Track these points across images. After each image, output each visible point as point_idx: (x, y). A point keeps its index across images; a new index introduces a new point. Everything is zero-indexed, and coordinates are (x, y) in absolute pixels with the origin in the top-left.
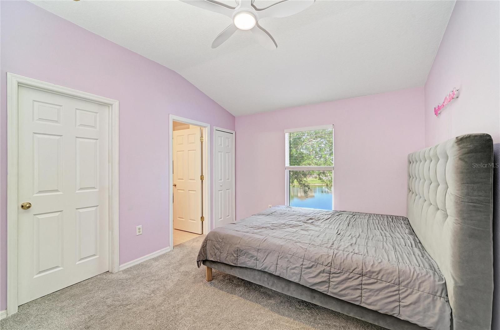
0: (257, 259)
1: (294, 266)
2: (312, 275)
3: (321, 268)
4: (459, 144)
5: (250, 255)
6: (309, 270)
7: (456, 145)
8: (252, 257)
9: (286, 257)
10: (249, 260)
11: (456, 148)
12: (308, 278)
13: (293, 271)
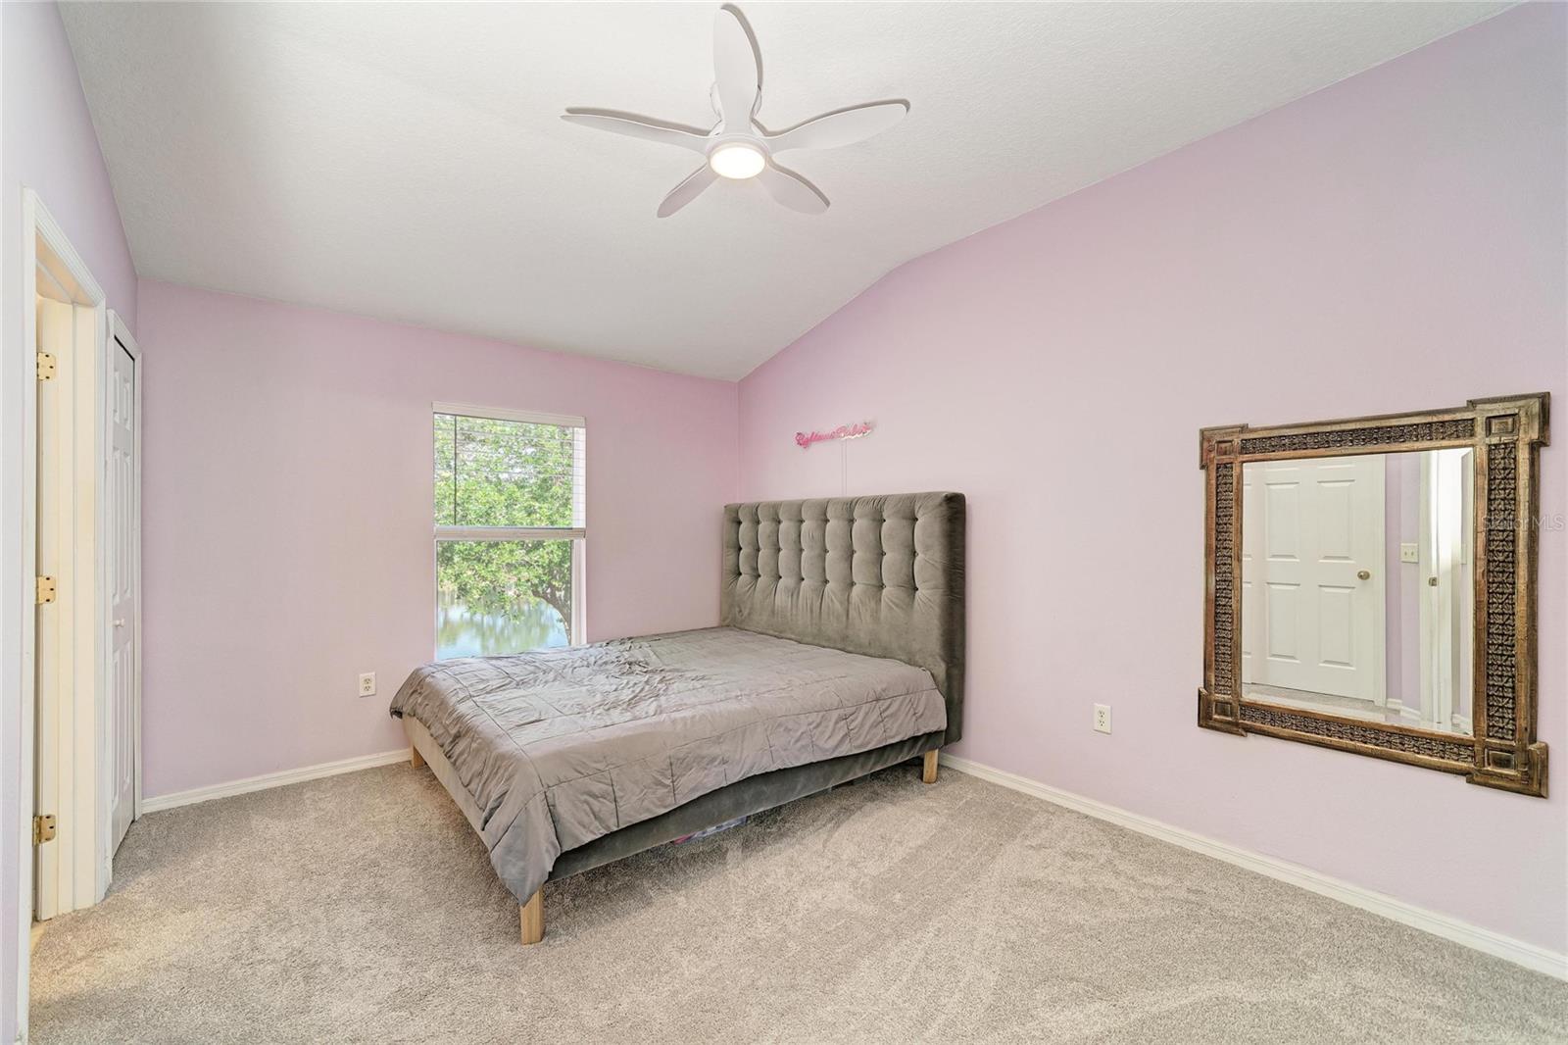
0: (724, 762)
1: (799, 733)
2: (827, 735)
3: (835, 715)
4: (948, 503)
5: (706, 760)
6: (820, 729)
7: (944, 504)
8: (713, 760)
9: (780, 725)
10: (706, 772)
11: (944, 508)
12: (825, 742)
13: (799, 744)
